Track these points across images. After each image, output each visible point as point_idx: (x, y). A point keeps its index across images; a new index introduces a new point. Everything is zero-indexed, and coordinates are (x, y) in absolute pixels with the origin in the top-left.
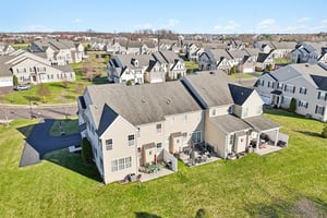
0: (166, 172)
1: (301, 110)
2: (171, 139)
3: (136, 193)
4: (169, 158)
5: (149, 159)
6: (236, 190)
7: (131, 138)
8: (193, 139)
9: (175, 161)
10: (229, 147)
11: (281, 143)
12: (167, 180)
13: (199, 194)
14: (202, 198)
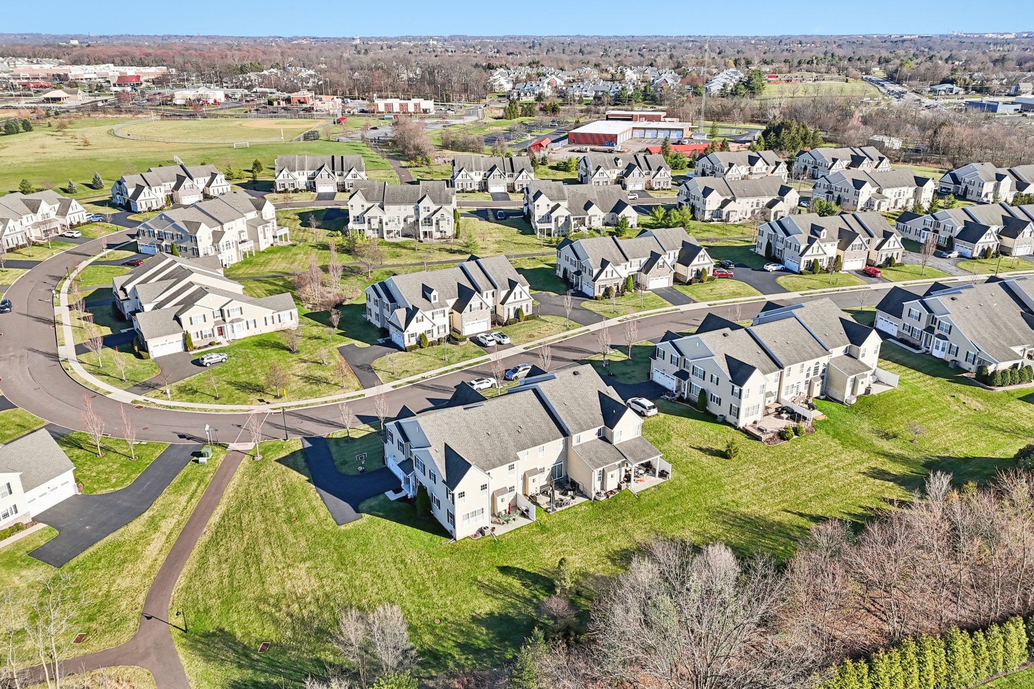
0: (523, 522)
1: (713, 408)
2: (524, 478)
3: (494, 549)
4: (524, 503)
5: (502, 506)
6: (600, 538)
7: (484, 487)
8: (552, 474)
9: (533, 508)
10: (597, 485)
11: (663, 474)
12: (525, 532)
13: (561, 545)
14: (564, 548)
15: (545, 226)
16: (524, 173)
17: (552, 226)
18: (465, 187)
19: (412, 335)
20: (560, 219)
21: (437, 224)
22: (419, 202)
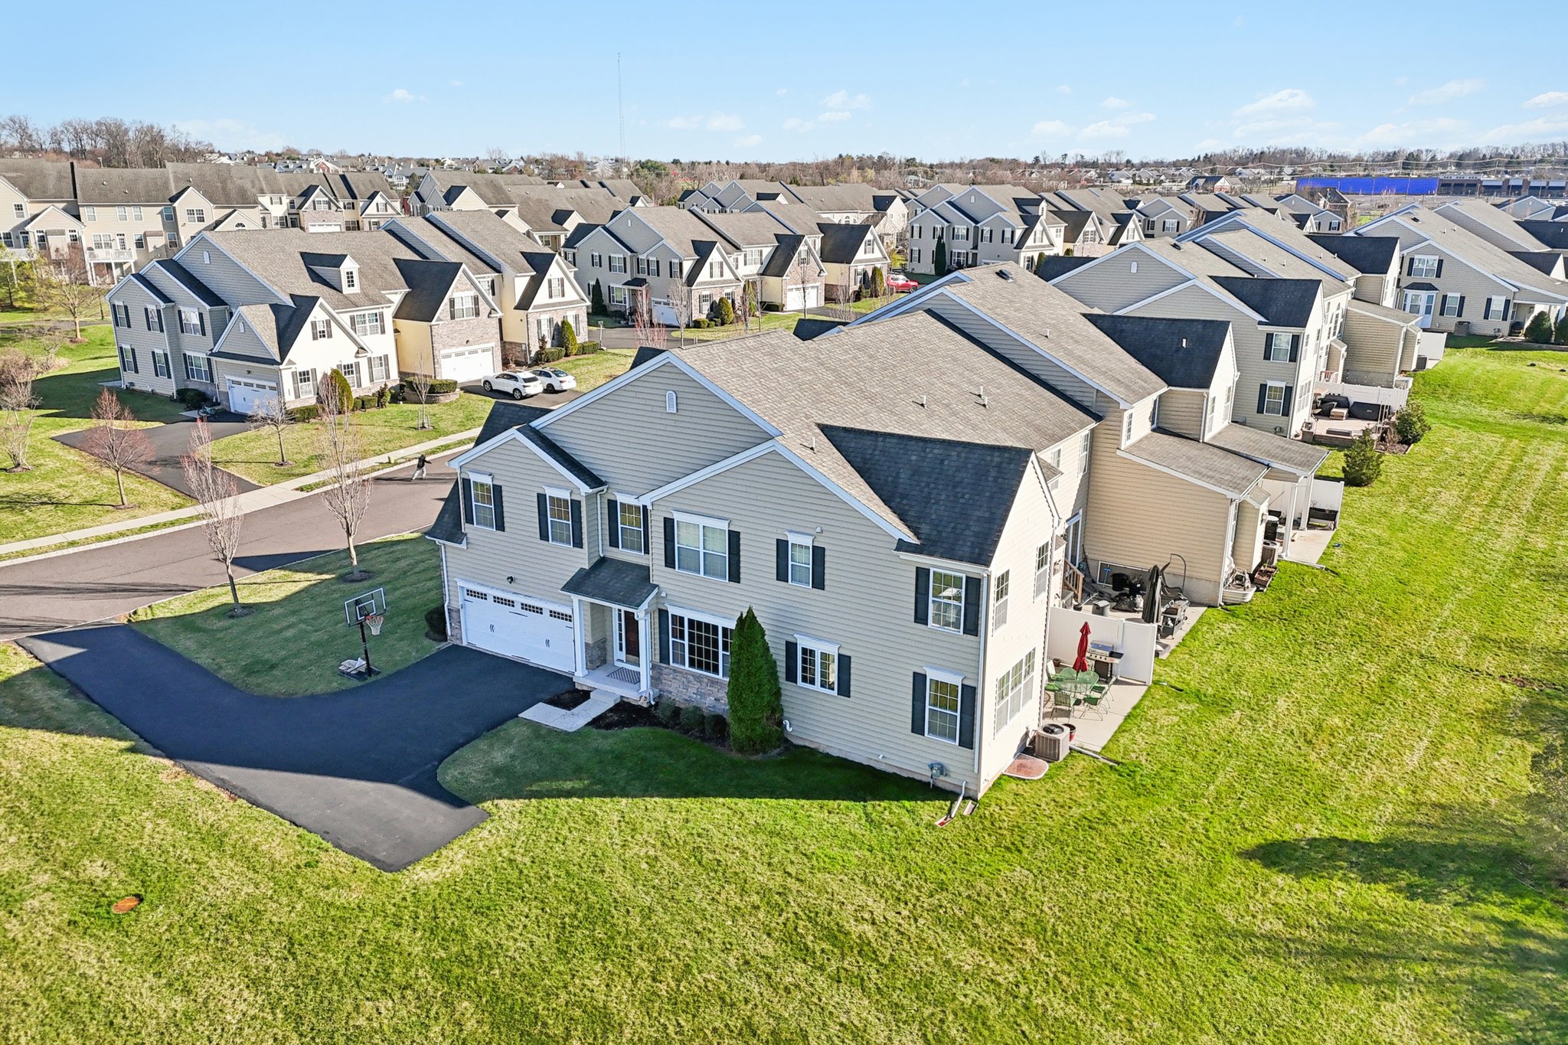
7: (1041, 557)
16: (378, 199)
19: (304, 376)
22: (173, 199)
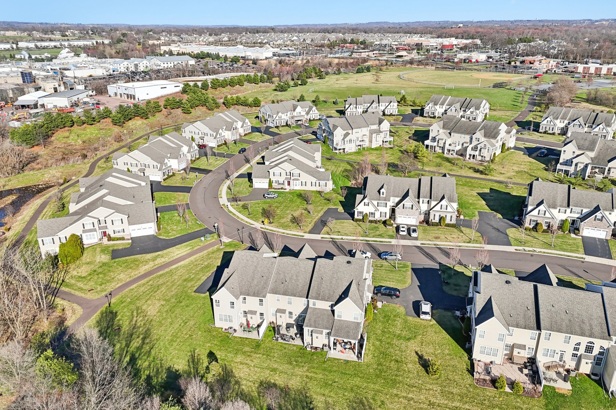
7: (232, 303)
10: (308, 339)
15: (564, 168)
17: (572, 169)
18: (547, 129)
19: (360, 212)
20: (579, 165)
21: (480, 150)
